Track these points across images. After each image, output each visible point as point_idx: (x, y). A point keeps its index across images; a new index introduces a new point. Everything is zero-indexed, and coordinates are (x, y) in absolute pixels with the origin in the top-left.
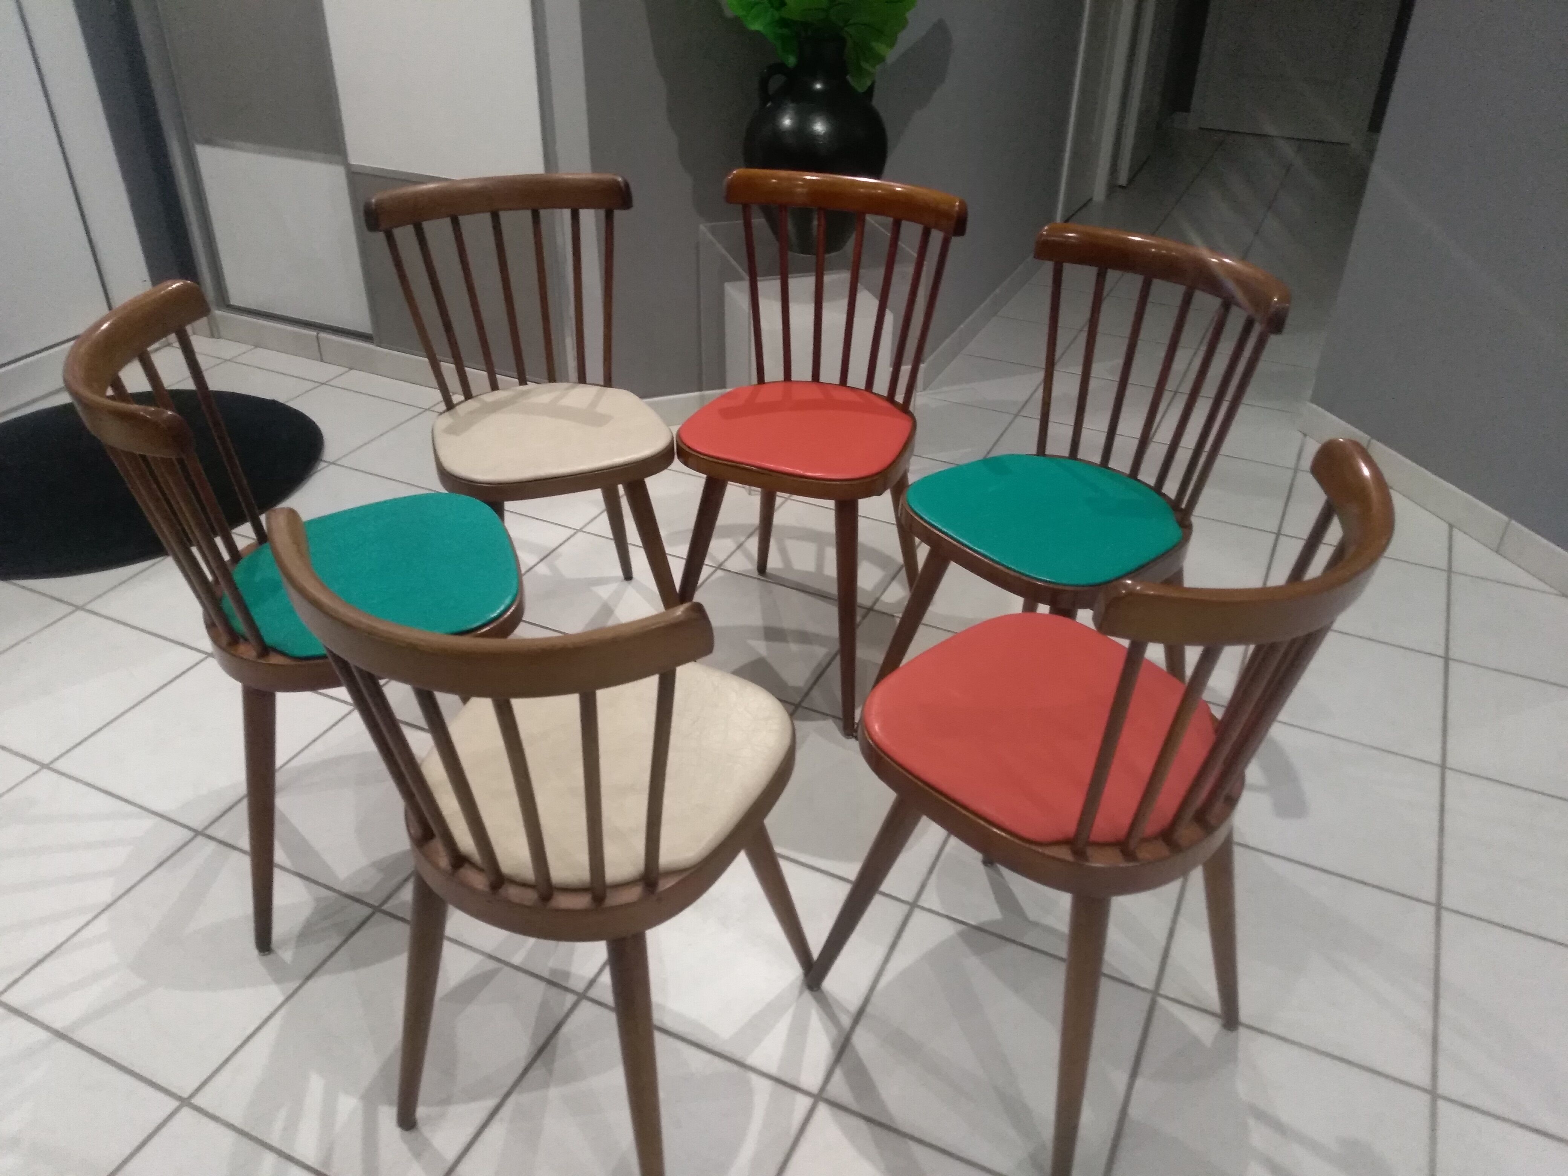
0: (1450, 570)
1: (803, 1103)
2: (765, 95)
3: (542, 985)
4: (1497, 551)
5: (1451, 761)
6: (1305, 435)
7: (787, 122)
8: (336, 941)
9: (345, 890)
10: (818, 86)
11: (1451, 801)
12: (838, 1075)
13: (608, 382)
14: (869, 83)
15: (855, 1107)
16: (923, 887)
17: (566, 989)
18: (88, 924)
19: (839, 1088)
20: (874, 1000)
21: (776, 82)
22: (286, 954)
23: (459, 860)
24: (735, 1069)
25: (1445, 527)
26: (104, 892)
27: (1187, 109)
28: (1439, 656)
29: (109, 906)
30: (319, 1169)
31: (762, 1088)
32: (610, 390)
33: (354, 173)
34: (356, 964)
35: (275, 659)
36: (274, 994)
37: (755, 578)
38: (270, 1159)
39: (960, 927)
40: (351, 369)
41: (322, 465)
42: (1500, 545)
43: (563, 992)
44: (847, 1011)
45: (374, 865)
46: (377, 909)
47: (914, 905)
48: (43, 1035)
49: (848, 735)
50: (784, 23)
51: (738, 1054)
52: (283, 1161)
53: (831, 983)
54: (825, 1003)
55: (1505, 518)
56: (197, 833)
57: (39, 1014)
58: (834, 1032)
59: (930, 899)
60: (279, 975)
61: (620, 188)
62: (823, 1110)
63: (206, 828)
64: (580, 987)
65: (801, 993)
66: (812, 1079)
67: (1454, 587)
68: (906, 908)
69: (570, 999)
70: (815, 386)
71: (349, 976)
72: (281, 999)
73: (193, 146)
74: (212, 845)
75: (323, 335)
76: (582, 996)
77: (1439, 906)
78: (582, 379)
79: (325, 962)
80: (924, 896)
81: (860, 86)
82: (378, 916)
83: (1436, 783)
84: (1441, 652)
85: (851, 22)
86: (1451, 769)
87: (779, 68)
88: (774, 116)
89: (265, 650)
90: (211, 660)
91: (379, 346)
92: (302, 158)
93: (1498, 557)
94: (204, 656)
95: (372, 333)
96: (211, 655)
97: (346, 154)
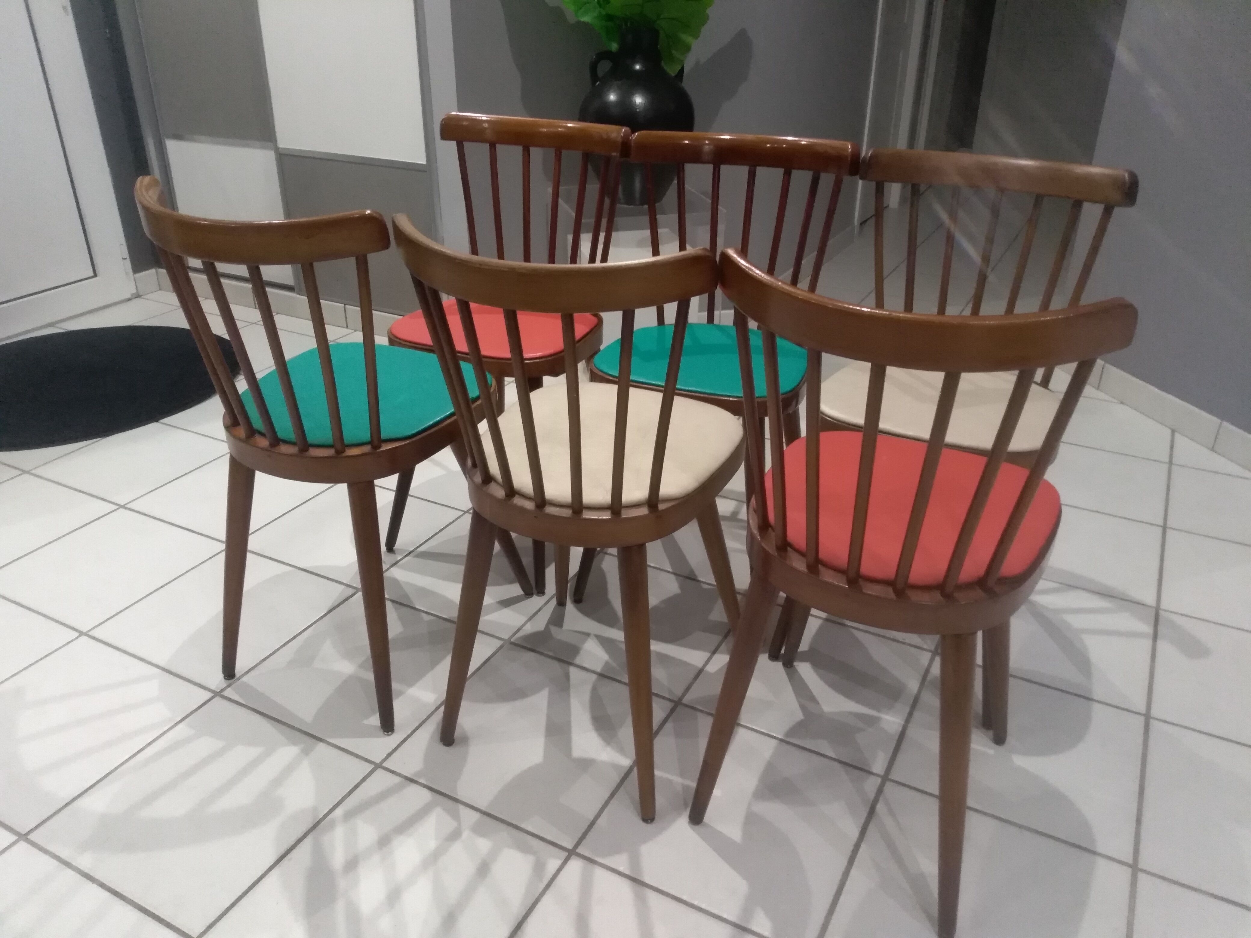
0: (1171, 463)
1: (559, 856)
2: (594, 77)
4: (1212, 449)
5: (1164, 605)
7: (612, 97)
10: (638, 67)
14: (679, 68)
21: (604, 67)
25: (1168, 432)
28: (1158, 526)
33: (281, 155)
42: (1214, 444)
50: (610, 18)
55: (1219, 421)
56: (82, 634)
62: (574, 862)
63: (91, 630)
67: (1173, 476)
69: (369, 768)
73: (165, 141)
74: (92, 642)
77: (1148, 716)
81: (672, 70)
83: (1151, 620)
84: (1161, 523)
85: (662, 17)
86: (1164, 610)
87: (605, 55)
88: (601, 93)
90: (122, 510)
91: (299, 294)
92: (244, 146)
93: (1214, 455)
94: (116, 507)
95: (293, 285)
96: (123, 507)
97: (276, 141)
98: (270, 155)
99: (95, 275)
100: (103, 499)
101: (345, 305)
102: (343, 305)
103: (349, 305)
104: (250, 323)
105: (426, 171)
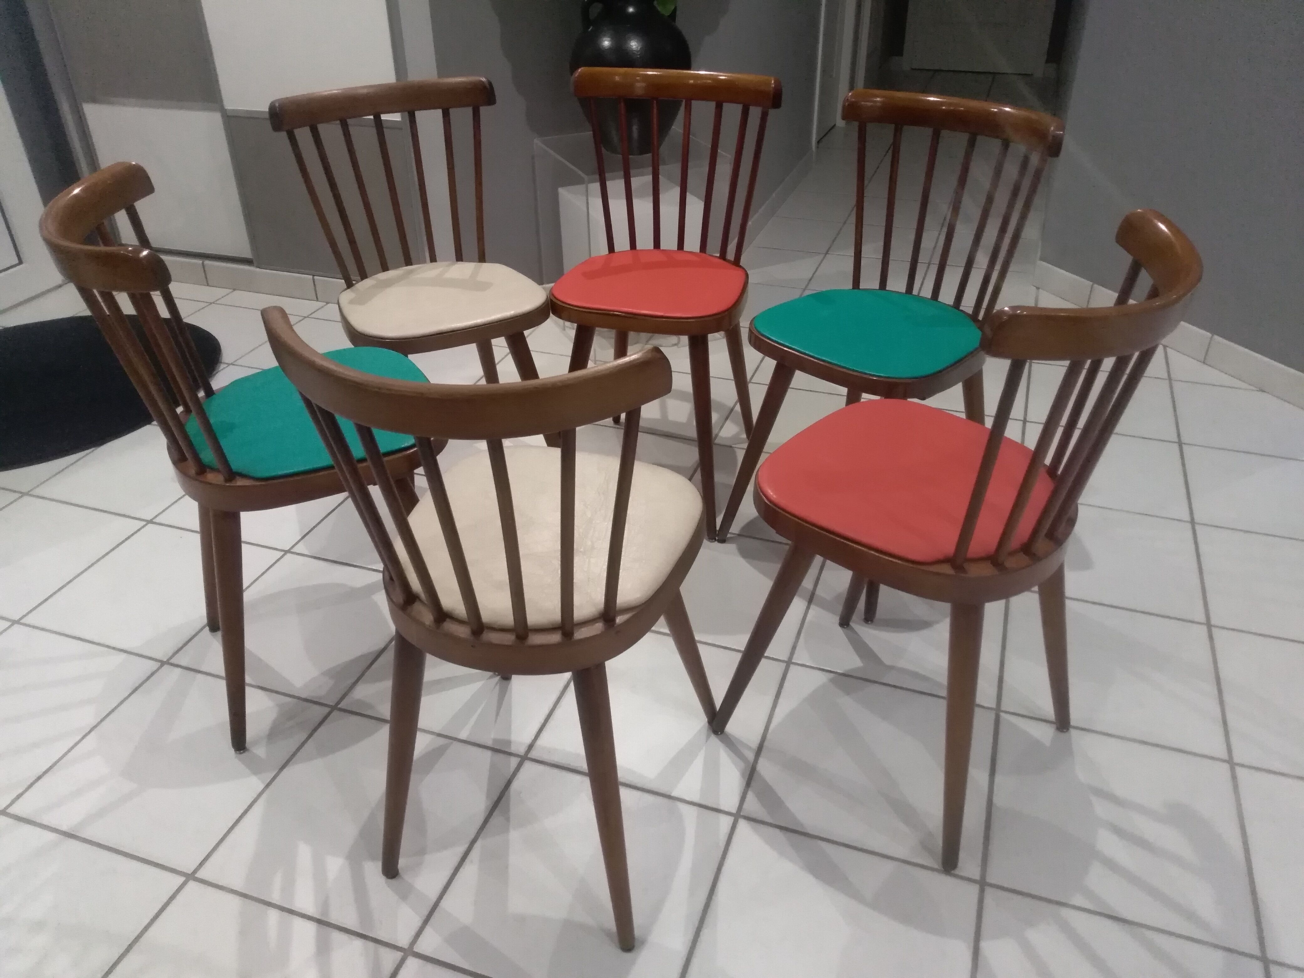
0: (1170, 379)
1: (725, 822)
2: (587, 21)
3: (489, 753)
4: (1204, 363)
5: (1197, 518)
6: (1038, 288)
7: (607, 42)
8: (304, 736)
9: (303, 696)
10: (631, 10)
11: (1203, 548)
12: (750, 796)
13: (482, 259)
14: (673, 8)
15: (768, 819)
16: (794, 648)
17: (510, 754)
18: (76, 744)
19: (753, 805)
20: (769, 736)
21: (596, 9)
22: (259, 750)
23: (442, 615)
24: (665, 801)
26: (88, 717)
27: (900, 53)
28: (1174, 442)
29: (95, 727)
30: (318, 917)
31: (690, 814)
32: (485, 265)
33: (229, 117)
34: (324, 751)
35: (240, 482)
36: (255, 783)
37: (612, 427)
38: (273, 915)
39: (832, 675)
40: (234, 290)
41: (222, 366)
42: (1205, 358)
43: (508, 756)
44: (750, 748)
45: (324, 674)
46: (334, 708)
47: (789, 663)
48: (53, 836)
49: (712, 539)
51: (663, 789)
52: (286, 914)
53: (732, 727)
54: (731, 744)
55: (1209, 335)
56: (163, 663)
57: (46, 820)
58: (742, 765)
59: (801, 656)
60: (256, 768)
61: (485, 87)
62: (743, 825)
63: (171, 658)
64: (522, 750)
65: (708, 738)
66: (730, 801)
67: (1175, 391)
68: (783, 665)
69: (514, 762)
70: (656, 251)
71: (319, 763)
72: (262, 786)
73: (82, 106)
74: (178, 670)
75: (207, 262)
76: (524, 758)
77: (1209, 625)
78: (459, 257)
79: (294, 755)
80: (795, 656)
81: (665, 11)
82: (335, 713)
83: (1189, 534)
84: (1176, 439)
86: (1199, 524)
88: (594, 39)
89: (232, 475)
90: (150, 526)
91: (259, 268)
92: (181, 108)
93: (1205, 366)
94: (144, 523)
95: (251, 257)
96: (151, 522)
97: (221, 101)
98: (217, 118)
99: (20, 262)
100: (124, 516)
101: (314, 276)
102: (311, 277)
103: (317, 276)
104: (208, 303)
105: (401, 129)
